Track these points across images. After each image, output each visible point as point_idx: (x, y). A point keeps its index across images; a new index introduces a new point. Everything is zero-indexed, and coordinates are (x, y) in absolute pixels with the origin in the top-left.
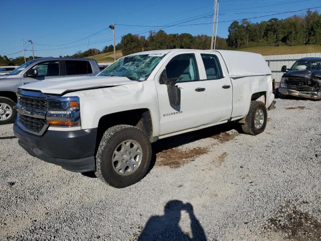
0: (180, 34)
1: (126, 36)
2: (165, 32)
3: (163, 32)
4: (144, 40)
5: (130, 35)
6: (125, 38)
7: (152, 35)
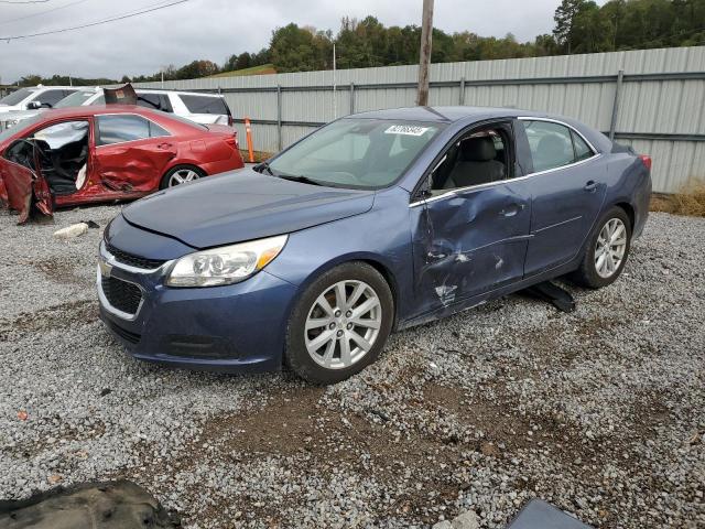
4: (329, 39)
5: (293, 27)
6: (280, 34)
7: (350, 29)
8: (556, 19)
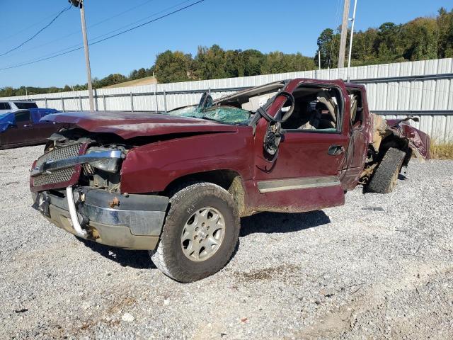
0: (243, 50)
1: (162, 55)
2: (221, 47)
3: (218, 47)
4: (191, 59)
5: (168, 52)
6: (161, 57)
7: (203, 52)
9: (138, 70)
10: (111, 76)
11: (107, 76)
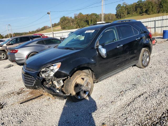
0: (90, 14)
3: (81, 13)
4: (72, 19)
5: (64, 17)
7: (76, 16)
8: (116, 10)
9: (53, 24)
10: (44, 27)
11: (43, 27)
